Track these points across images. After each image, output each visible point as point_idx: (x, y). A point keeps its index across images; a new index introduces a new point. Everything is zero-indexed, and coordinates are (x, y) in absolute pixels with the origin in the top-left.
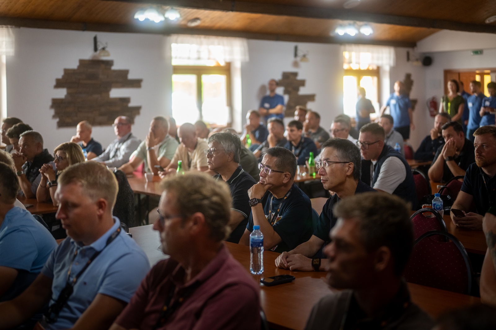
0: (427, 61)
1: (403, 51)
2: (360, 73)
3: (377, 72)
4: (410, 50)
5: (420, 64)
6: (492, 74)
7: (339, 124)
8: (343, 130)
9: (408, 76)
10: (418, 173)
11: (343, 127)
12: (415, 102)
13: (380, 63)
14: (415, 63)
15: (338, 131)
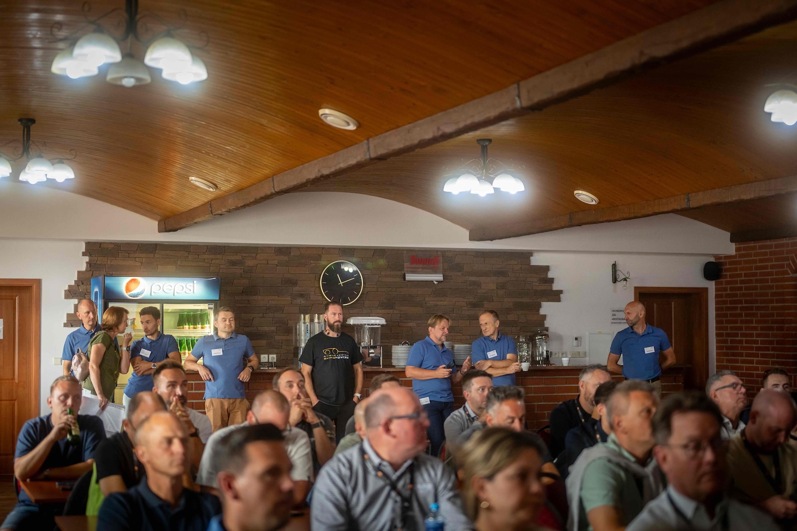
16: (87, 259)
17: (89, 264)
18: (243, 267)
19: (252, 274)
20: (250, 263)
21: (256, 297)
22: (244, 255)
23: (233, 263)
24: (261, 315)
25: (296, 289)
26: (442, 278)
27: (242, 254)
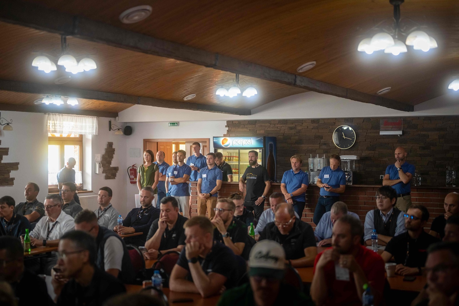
0: (128, 130)
1: (106, 120)
2: (63, 141)
3: (80, 141)
4: (112, 119)
5: (121, 133)
6: (186, 144)
7: (51, 200)
8: (55, 205)
9: (110, 145)
10: (133, 249)
11: (56, 203)
12: (116, 169)
13: (83, 132)
14: (117, 133)
15: (51, 206)
16: (227, 128)
17: (228, 131)
18: (295, 130)
19: (300, 134)
20: (299, 128)
21: (302, 145)
22: (296, 124)
23: (291, 128)
24: (304, 154)
25: (322, 141)
26: (402, 133)
27: (295, 124)
